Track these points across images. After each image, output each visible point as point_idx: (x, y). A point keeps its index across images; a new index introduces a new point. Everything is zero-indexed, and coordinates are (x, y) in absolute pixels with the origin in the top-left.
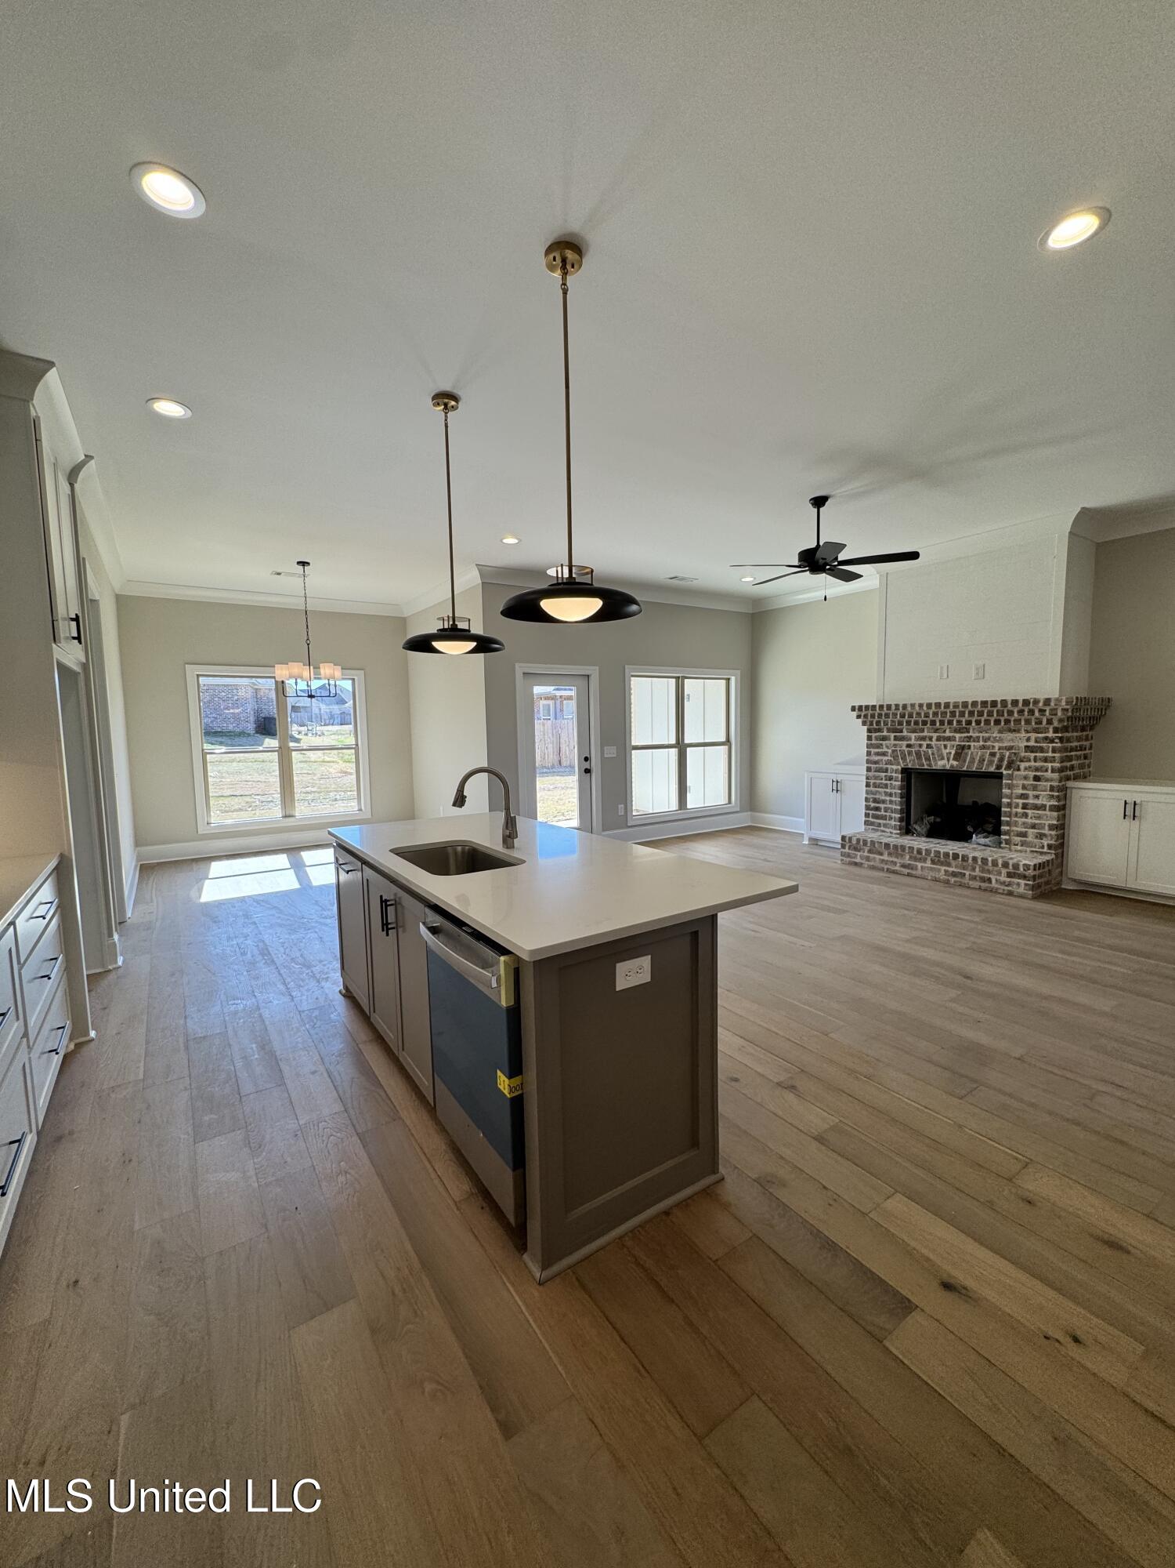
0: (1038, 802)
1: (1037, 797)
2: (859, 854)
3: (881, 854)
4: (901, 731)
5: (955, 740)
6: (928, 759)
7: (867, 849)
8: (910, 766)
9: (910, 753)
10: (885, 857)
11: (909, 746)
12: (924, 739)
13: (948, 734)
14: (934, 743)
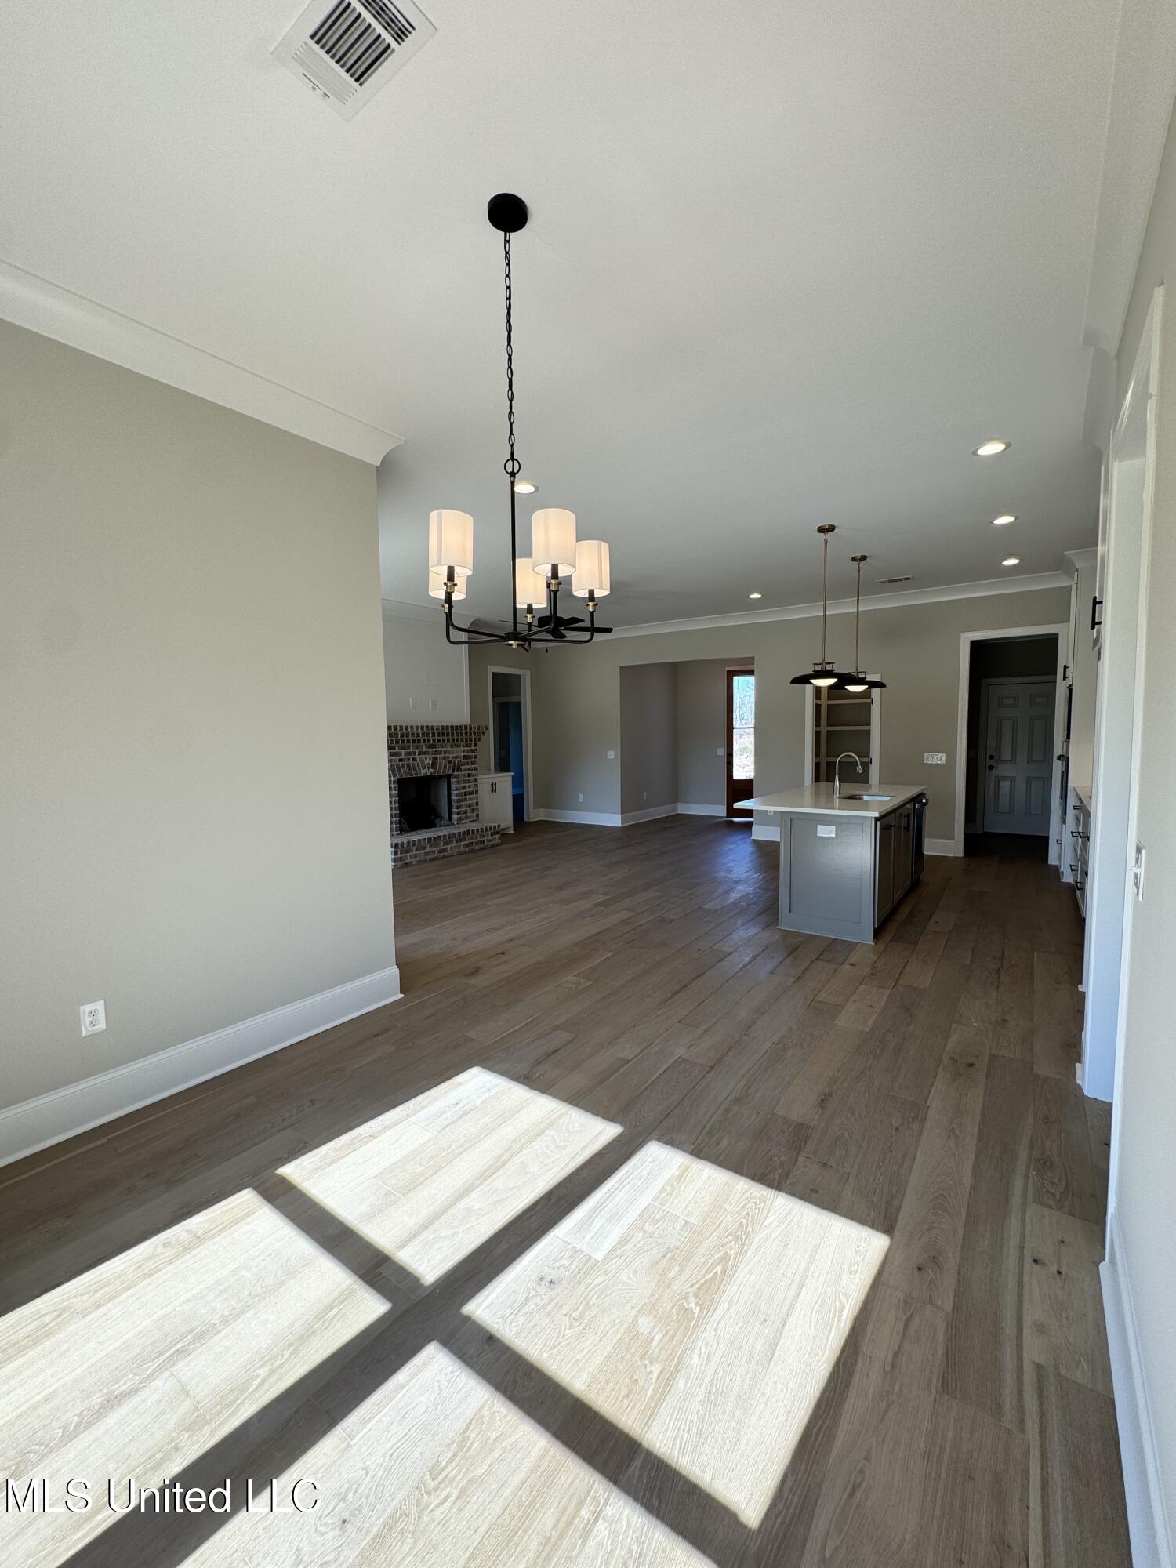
0: (471, 790)
1: (470, 787)
2: (408, 855)
3: (424, 848)
4: (394, 749)
5: (428, 754)
6: (415, 769)
7: (414, 848)
8: (404, 776)
9: (403, 765)
10: (428, 850)
11: (400, 760)
12: (410, 754)
13: (424, 750)
14: (417, 757)
